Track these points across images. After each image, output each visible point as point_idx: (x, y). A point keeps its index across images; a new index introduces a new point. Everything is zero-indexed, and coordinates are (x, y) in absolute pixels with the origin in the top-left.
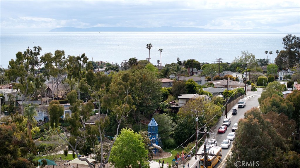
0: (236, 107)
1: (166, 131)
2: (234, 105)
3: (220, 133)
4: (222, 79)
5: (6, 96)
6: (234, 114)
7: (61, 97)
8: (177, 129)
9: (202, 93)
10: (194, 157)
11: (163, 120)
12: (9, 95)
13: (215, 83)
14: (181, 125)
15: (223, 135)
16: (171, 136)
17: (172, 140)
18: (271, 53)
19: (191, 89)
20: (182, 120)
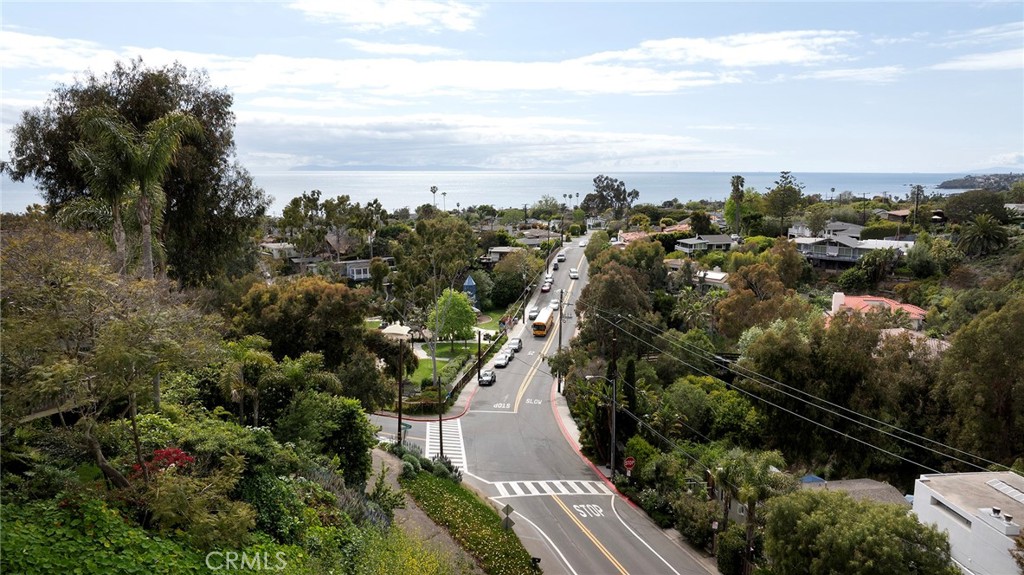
0: (555, 261)
1: (483, 291)
2: (552, 258)
3: (544, 291)
4: (529, 228)
5: (275, 252)
6: (555, 269)
7: (343, 252)
8: (494, 289)
9: (517, 245)
10: (521, 321)
11: (480, 278)
12: (280, 251)
13: (526, 232)
14: (499, 283)
15: (548, 294)
16: (488, 296)
17: (490, 302)
18: (570, 197)
19: (503, 241)
20: (500, 278)
